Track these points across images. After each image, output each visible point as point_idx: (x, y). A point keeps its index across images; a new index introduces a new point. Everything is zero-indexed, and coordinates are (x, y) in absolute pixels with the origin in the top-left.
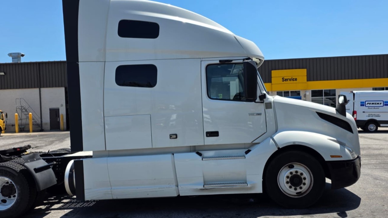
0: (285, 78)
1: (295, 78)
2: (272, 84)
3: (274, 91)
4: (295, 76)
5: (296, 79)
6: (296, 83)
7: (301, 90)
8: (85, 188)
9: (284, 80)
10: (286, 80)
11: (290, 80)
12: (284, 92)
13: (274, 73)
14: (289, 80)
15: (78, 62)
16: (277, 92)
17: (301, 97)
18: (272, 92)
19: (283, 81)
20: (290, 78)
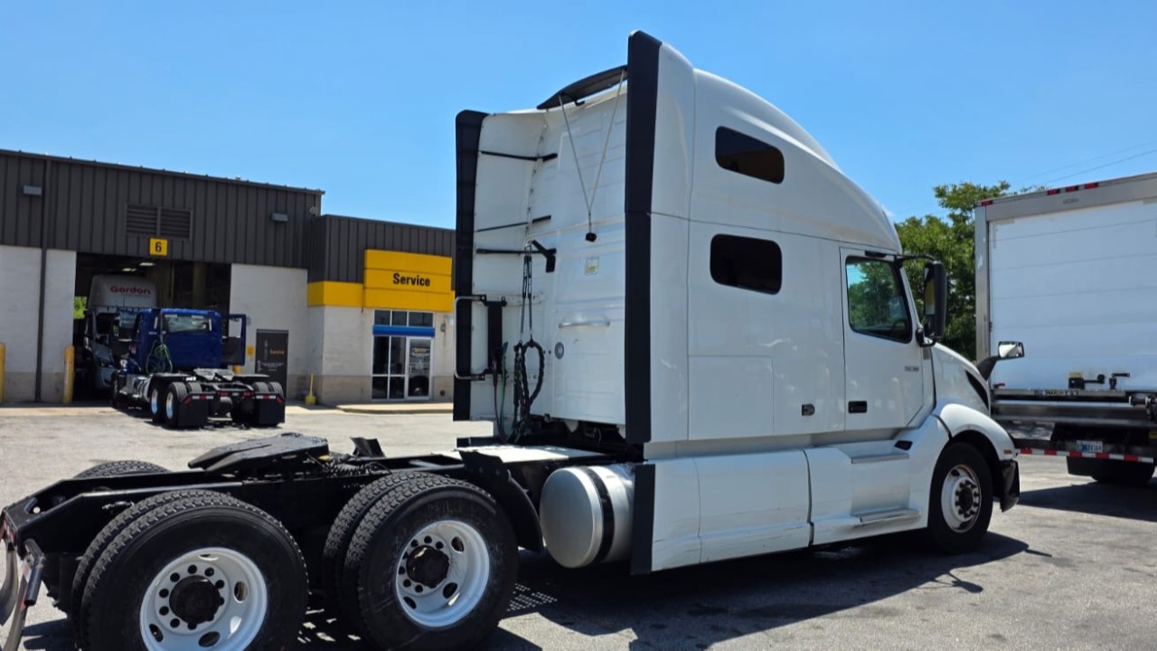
0: (402, 275)
1: (425, 277)
2: (364, 288)
3: (369, 308)
4: (425, 273)
5: (427, 282)
6: (426, 292)
7: (436, 311)
8: (654, 539)
9: (399, 279)
10: (404, 280)
11: (413, 283)
12: (393, 313)
13: (373, 258)
14: (410, 281)
15: (650, 212)
16: (377, 312)
17: (434, 330)
18: (362, 311)
19: (394, 282)
20: (414, 276)
